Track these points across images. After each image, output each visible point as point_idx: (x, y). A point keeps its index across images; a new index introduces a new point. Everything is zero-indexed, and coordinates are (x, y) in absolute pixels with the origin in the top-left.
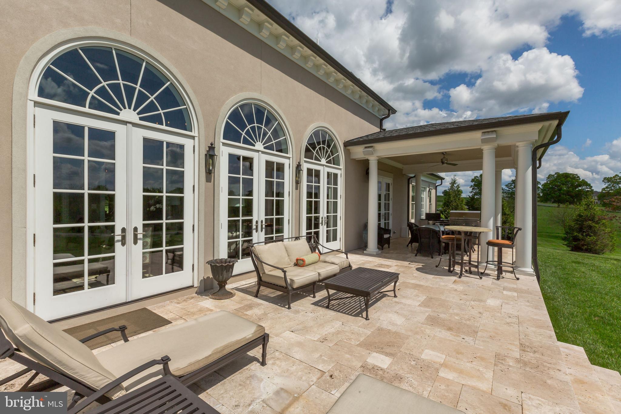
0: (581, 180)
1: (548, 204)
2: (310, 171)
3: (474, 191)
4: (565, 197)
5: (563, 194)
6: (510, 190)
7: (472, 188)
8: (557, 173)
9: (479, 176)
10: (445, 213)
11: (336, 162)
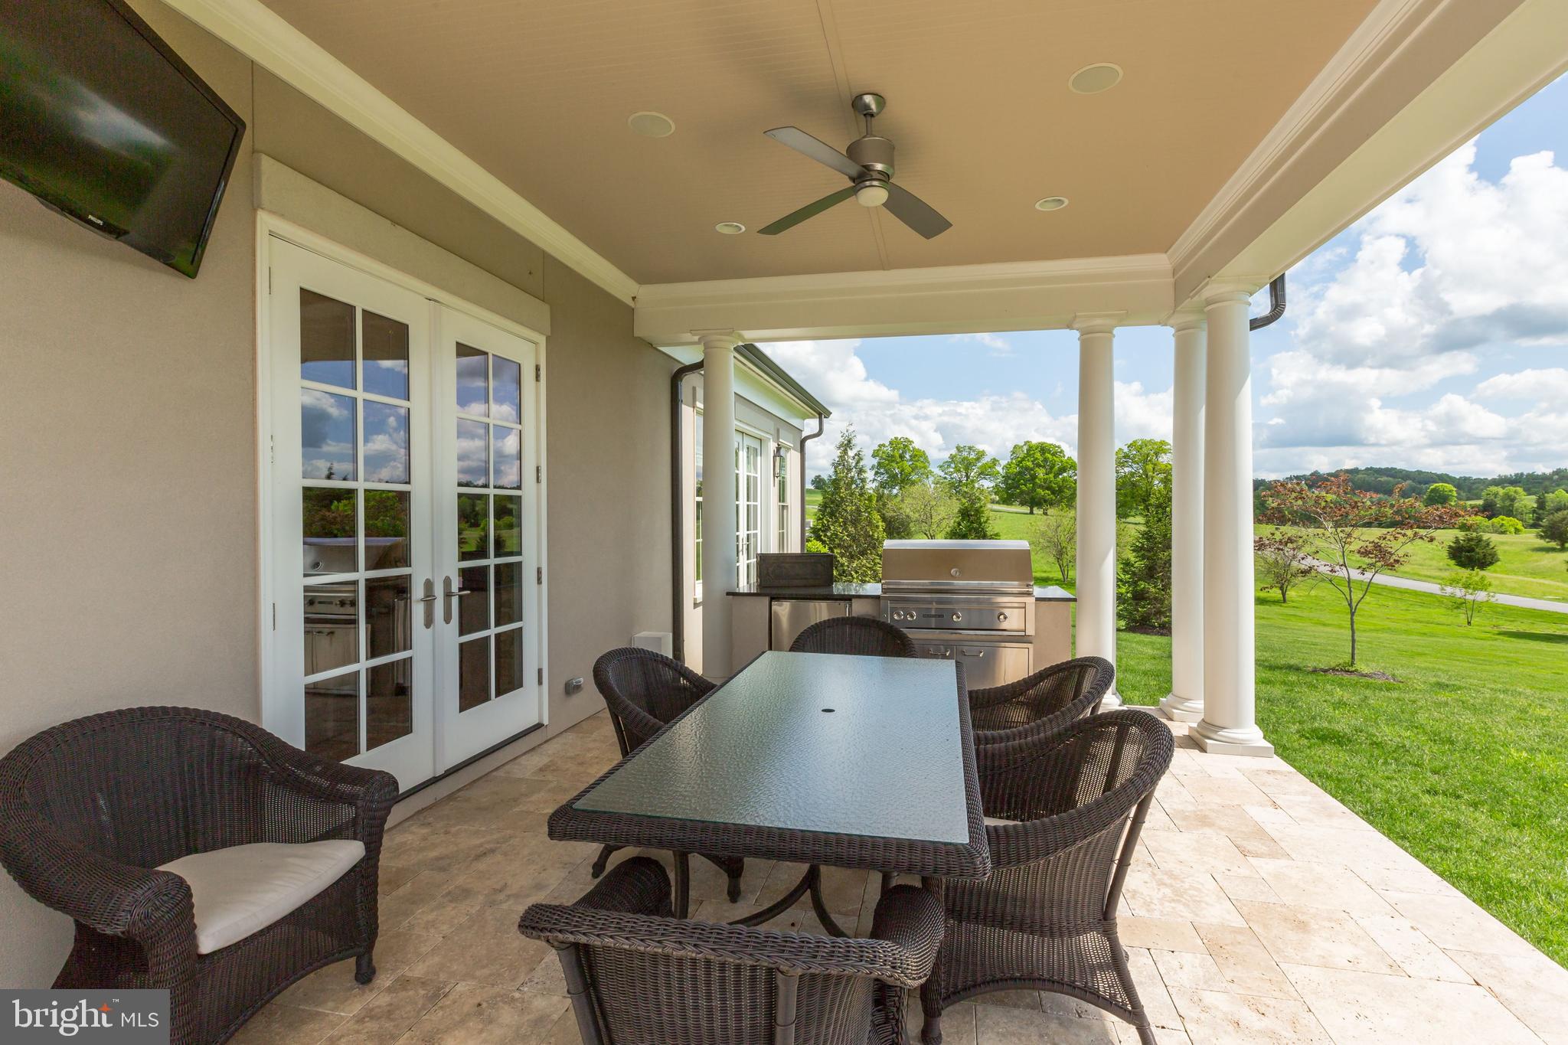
0: (1066, 458)
1: (1013, 507)
3: (879, 479)
4: (1043, 493)
5: (1041, 487)
6: (947, 476)
7: (873, 472)
8: (1028, 442)
9: (887, 444)
10: (825, 536)
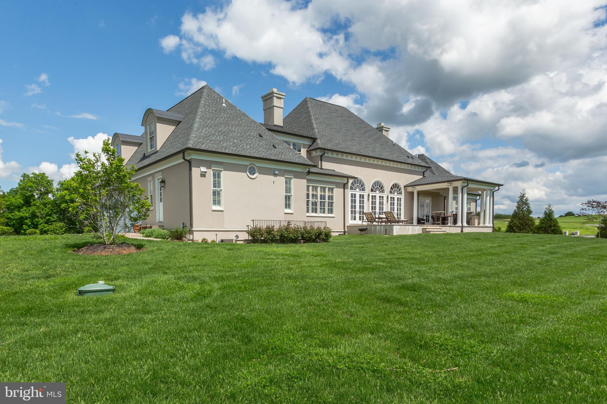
2: (391, 198)
11: (401, 193)
